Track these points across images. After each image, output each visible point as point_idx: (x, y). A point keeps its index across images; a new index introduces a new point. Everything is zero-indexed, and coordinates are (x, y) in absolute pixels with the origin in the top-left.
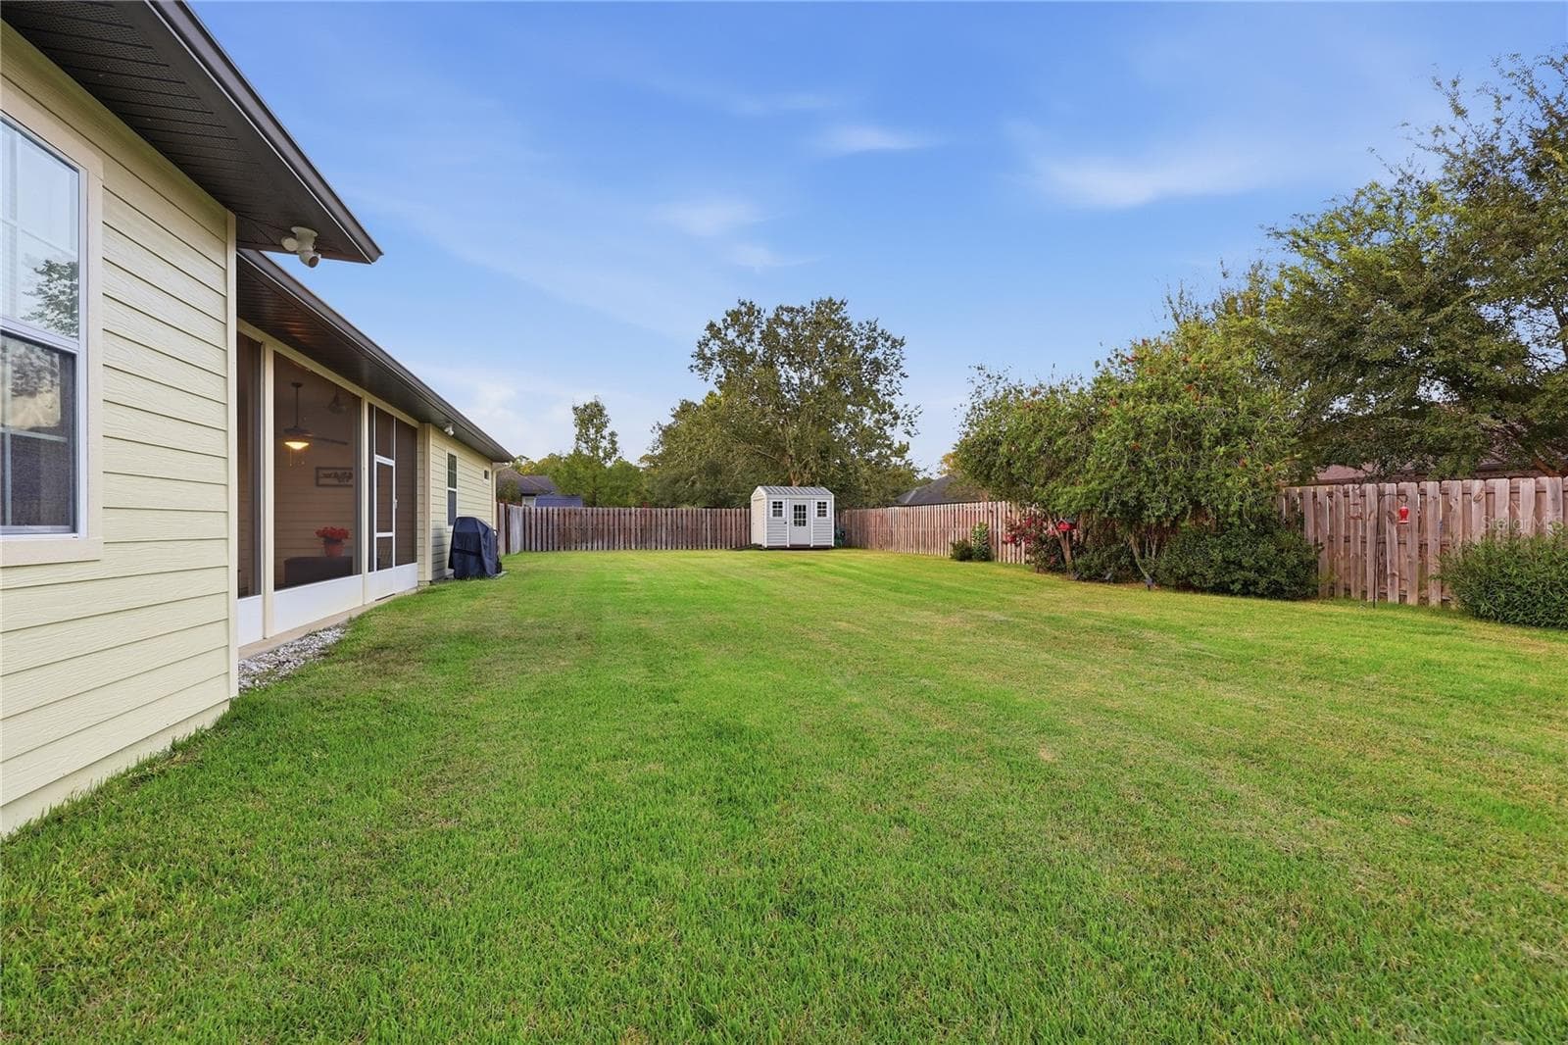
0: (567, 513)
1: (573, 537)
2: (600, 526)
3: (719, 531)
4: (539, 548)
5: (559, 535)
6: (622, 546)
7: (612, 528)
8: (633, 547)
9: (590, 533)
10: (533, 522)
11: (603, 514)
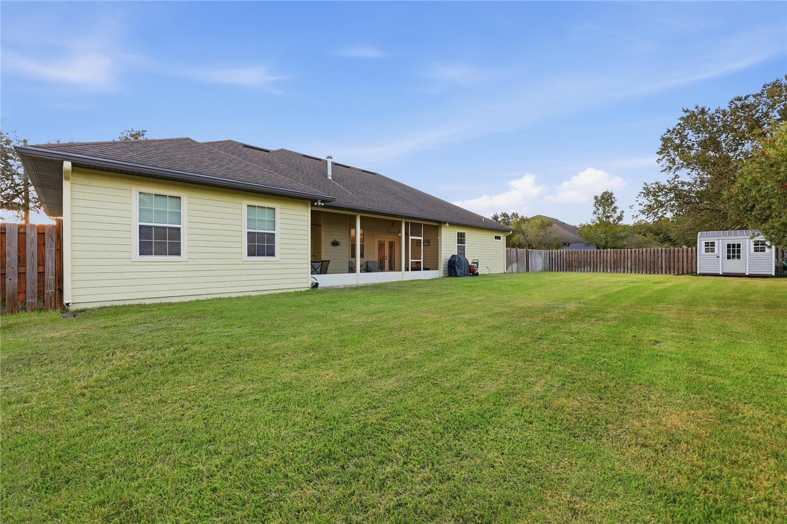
0: (570, 253)
1: (574, 264)
2: (589, 259)
3: (672, 263)
4: (556, 270)
5: (566, 263)
6: (602, 270)
7: (595, 260)
8: (609, 270)
9: (583, 263)
10: (554, 257)
11: (590, 253)
